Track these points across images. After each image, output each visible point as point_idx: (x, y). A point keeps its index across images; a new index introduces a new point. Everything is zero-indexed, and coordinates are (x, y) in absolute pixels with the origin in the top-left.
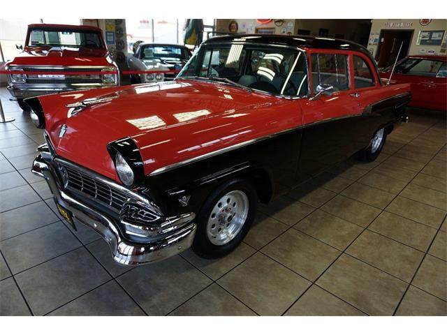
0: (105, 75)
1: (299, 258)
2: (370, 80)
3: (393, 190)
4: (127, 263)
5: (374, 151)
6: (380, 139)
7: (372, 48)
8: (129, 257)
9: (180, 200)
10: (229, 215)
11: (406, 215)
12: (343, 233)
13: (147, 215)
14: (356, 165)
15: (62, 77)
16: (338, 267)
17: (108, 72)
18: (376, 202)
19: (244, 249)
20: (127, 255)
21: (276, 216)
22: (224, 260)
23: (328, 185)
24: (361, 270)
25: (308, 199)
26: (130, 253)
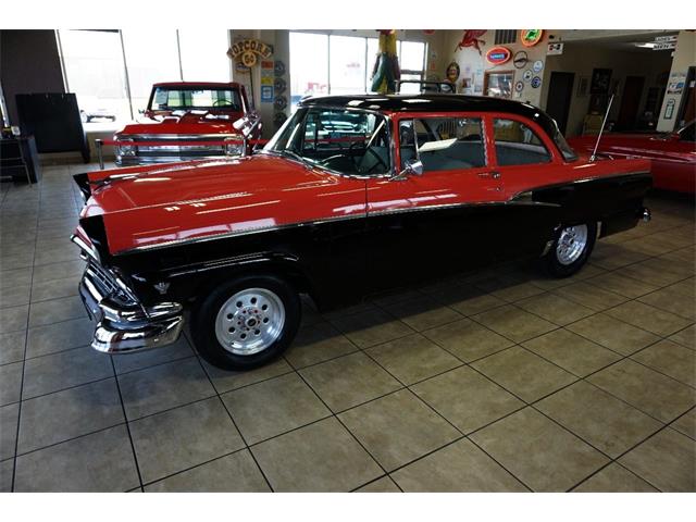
0: (229, 146)
4: (106, 350)
5: (567, 263)
7: (674, 98)
9: (156, 286)
25: (414, 320)
26: (109, 340)
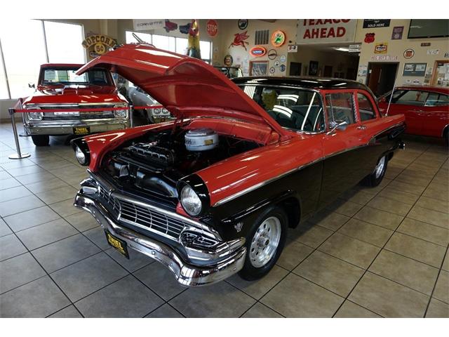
0: (117, 111)
1: (328, 277)
2: (372, 113)
3: (400, 212)
5: (377, 177)
6: (382, 165)
7: (362, 78)
8: (190, 280)
9: (235, 227)
10: (266, 239)
11: (416, 235)
12: (364, 253)
13: (205, 240)
14: (363, 190)
15: (77, 113)
16: (365, 283)
17: (120, 108)
18: (387, 224)
19: (277, 270)
20: (188, 278)
21: (299, 240)
22: (262, 281)
23: (341, 209)
24: (386, 285)
25: (325, 223)
26: (191, 276)
